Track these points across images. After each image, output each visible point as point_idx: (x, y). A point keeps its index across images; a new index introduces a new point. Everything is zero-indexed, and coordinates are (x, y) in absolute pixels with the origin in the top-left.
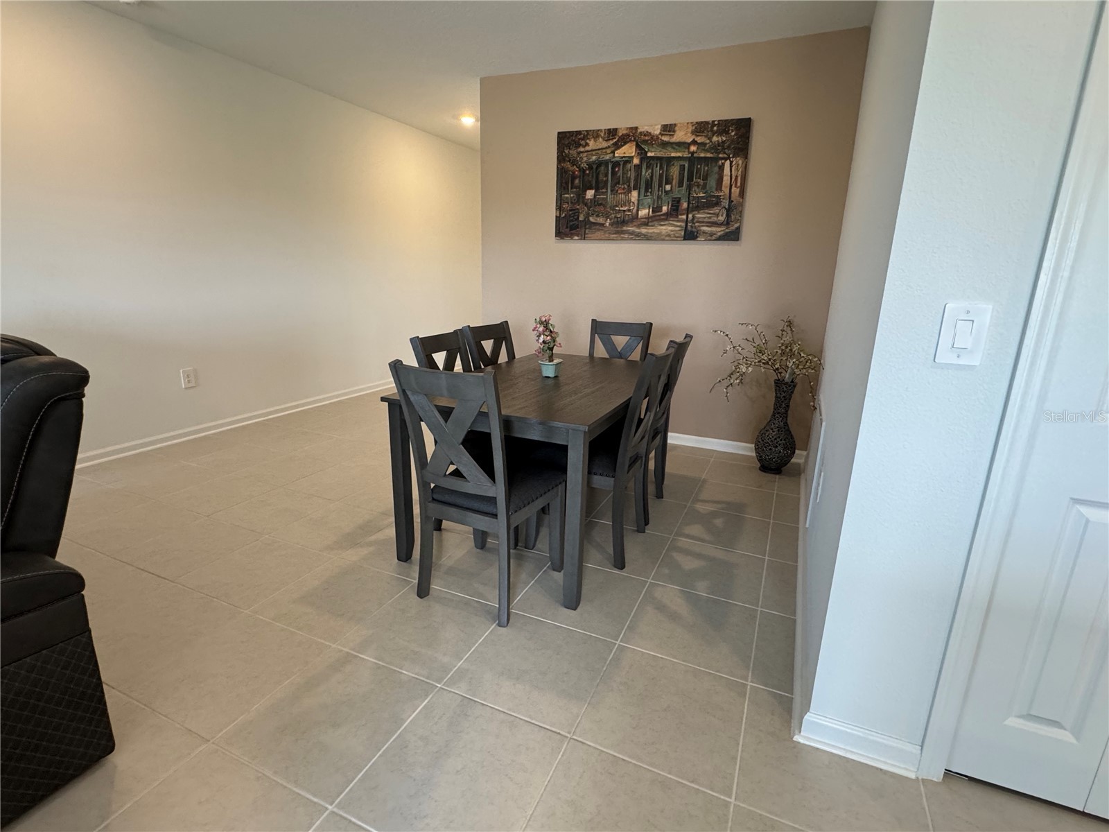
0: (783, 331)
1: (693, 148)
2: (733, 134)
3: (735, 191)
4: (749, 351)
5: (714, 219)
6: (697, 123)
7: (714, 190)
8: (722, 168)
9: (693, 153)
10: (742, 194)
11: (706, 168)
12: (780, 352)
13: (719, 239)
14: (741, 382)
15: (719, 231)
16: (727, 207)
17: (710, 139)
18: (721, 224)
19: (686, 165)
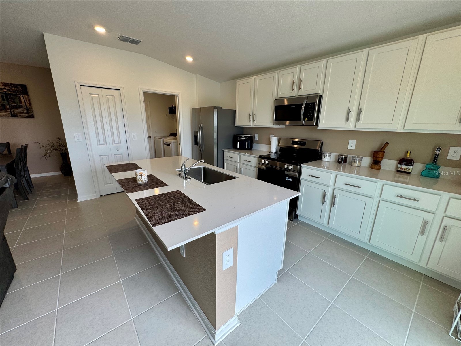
0: (58, 141)
1: (5, 90)
2: (20, 88)
3: (28, 105)
4: (49, 147)
5: (22, 111)
6: (4, 83)
7: (19, 103)
8: (20, 97)
9: (5, 92)
10: (30, 105)
11: (13, 97)
12: (59, 146)
13: (27, 117)
14: (50, 156)
15: (26, 115)
16: (26, 108)
17: (12, 89)
18: (26, 113)
19: (4, 95)
